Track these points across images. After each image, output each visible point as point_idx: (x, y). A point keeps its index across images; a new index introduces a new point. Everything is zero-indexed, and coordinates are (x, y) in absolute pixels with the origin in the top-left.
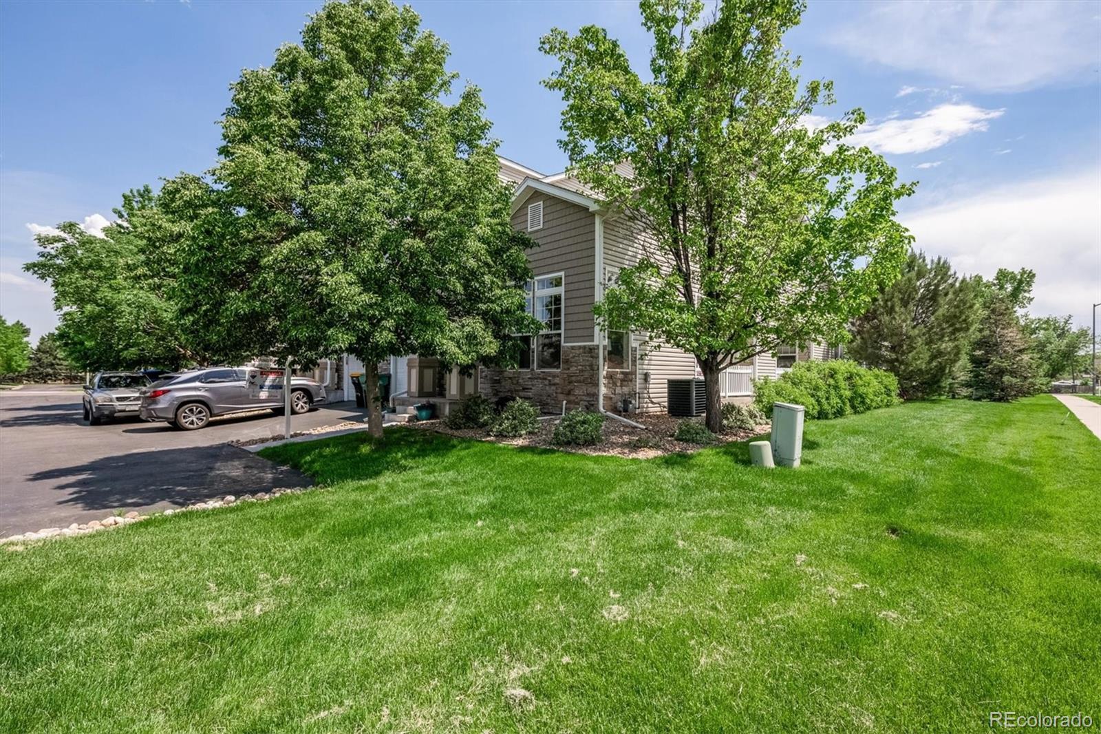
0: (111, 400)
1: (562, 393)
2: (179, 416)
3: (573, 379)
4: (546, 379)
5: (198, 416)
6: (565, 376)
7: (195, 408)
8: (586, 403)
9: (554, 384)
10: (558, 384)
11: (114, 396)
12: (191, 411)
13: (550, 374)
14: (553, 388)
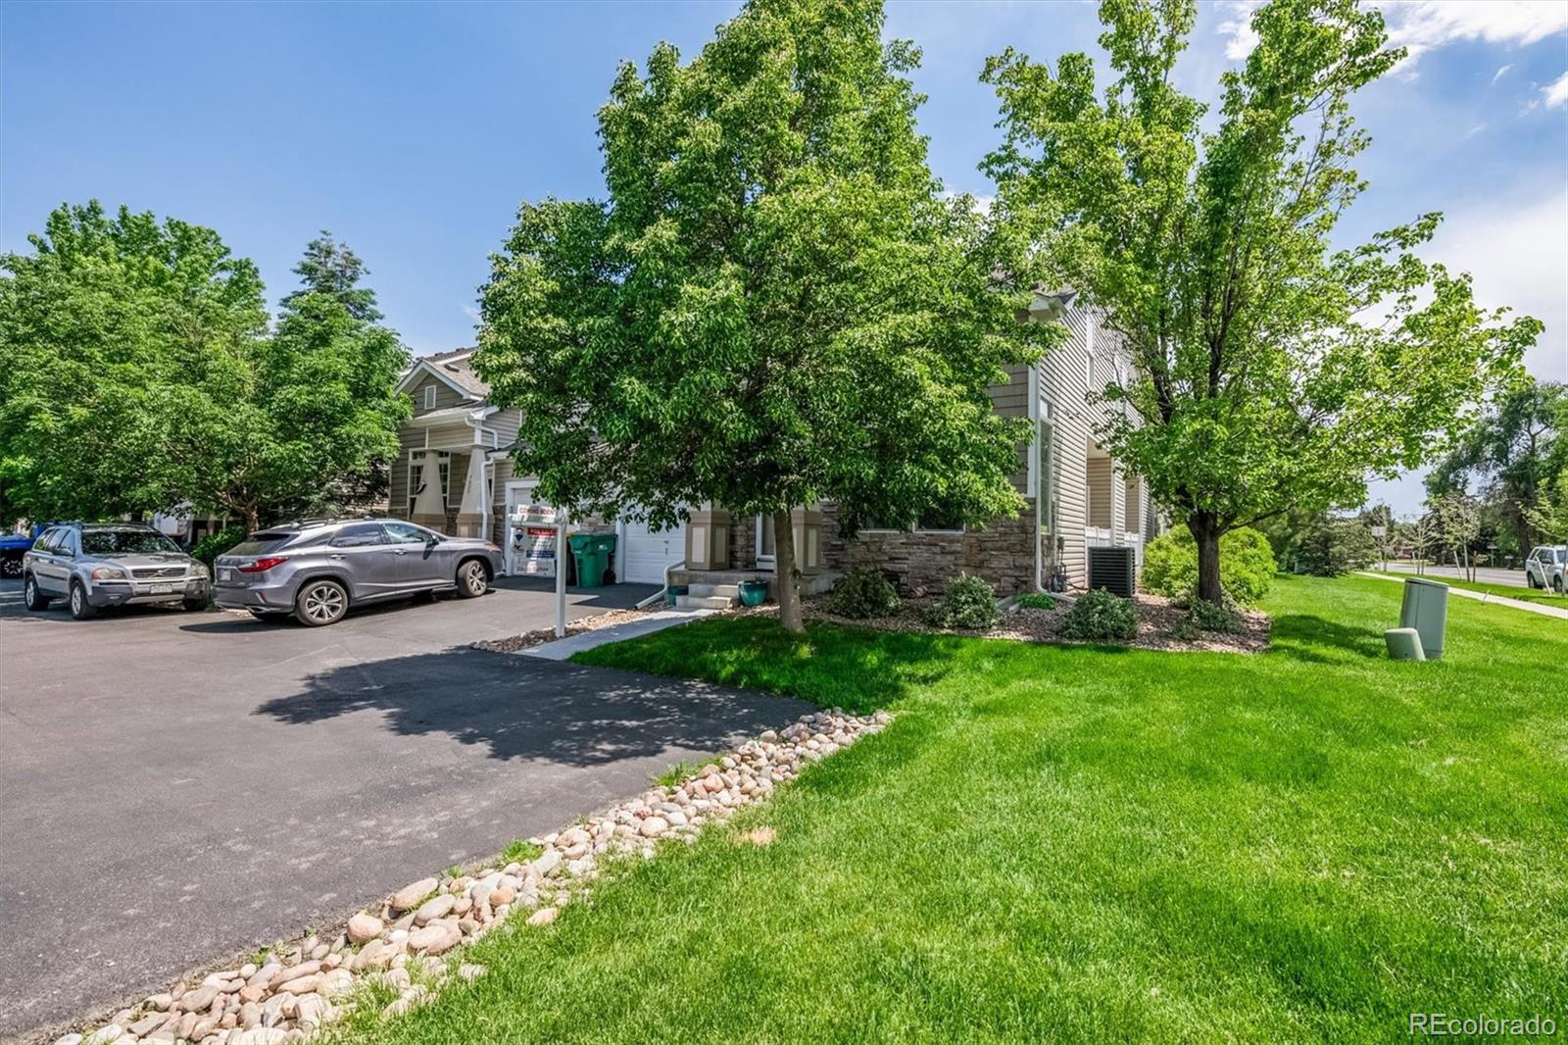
0: (123, 575)
1: (967, 565)
2: (301, 602)
3: (989, 545)
4: (936, 545)
5: (331, 602)
6: (973, 541)
7: (325, 589)
8: (1013, 580)
9: (952, 553)
10: (959, 552)
11: (130, 568)
12: (320, 593)
13: (943, 538)
14: (949, 557)
